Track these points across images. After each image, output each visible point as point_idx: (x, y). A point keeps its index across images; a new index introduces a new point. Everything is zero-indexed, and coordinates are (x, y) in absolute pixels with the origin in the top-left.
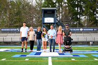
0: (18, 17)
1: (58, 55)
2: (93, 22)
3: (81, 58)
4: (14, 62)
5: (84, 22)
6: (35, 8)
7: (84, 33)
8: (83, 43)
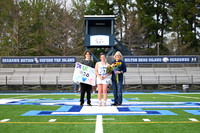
0: (36, 34)
1: (117, 112)
2: (189, 44)
3: (163, 117)
4: (26, 127)
5: (171, 44)
6: (70, 16)
7: (171, 67)
8: (169, 87)
